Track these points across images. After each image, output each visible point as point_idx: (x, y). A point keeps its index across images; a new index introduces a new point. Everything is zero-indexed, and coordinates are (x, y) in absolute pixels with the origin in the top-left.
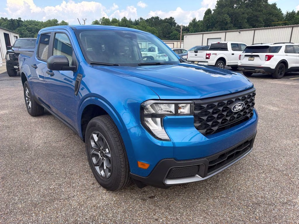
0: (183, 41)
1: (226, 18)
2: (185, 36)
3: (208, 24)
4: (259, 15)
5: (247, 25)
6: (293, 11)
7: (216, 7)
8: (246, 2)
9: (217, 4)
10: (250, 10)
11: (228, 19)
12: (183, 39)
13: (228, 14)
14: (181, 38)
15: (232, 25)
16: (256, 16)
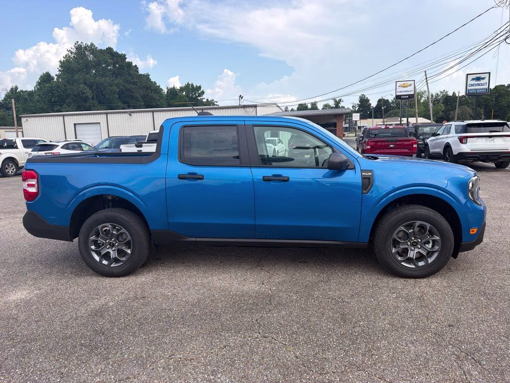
0: (22, 129)
1: (84, 91)
2: (23, 120)
3: (53, 99)
4: (133, 89)
5: (120, 104)
6: (174, 87)
7: (60, 71)
8: (110, 68)
9: (60, 66)
10: (119, 80)
11: (89, 93)
12: (20, 124)
13: (85, 84)
14: (16, 123)
15: (96, 102)
16: (129, 90)
